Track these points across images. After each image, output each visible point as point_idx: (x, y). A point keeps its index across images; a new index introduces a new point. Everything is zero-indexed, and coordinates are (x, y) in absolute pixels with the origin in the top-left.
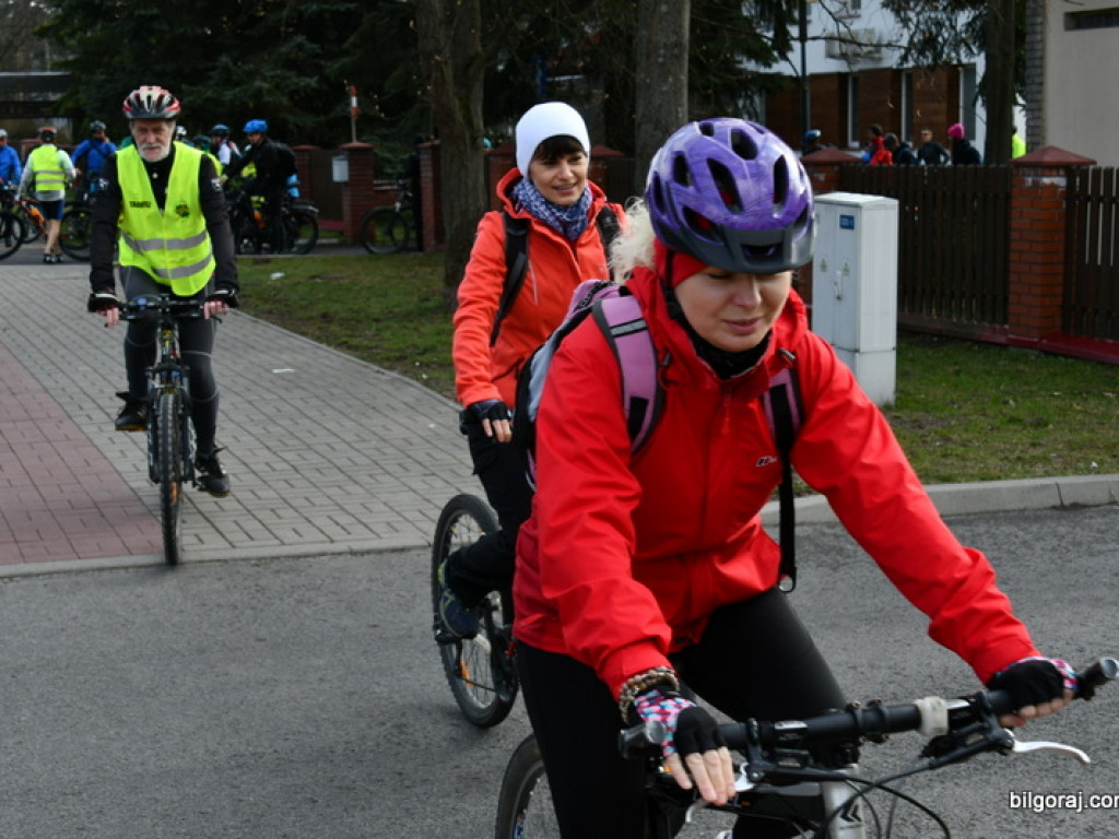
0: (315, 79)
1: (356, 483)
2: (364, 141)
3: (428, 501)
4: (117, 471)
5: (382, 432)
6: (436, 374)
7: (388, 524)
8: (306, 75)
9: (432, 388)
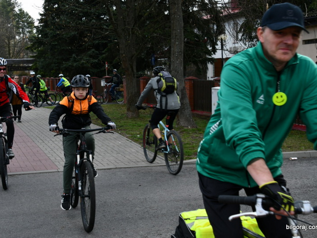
0: (97, 60)
1: (101, 155)
2: (110, 76)
3: (117, 159)
4: (45, 153)
5: (108, 144)
6: (123, 132)
7: (107, 163)
8: (95, 59)
9: (121, 135)
